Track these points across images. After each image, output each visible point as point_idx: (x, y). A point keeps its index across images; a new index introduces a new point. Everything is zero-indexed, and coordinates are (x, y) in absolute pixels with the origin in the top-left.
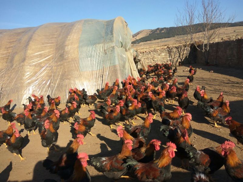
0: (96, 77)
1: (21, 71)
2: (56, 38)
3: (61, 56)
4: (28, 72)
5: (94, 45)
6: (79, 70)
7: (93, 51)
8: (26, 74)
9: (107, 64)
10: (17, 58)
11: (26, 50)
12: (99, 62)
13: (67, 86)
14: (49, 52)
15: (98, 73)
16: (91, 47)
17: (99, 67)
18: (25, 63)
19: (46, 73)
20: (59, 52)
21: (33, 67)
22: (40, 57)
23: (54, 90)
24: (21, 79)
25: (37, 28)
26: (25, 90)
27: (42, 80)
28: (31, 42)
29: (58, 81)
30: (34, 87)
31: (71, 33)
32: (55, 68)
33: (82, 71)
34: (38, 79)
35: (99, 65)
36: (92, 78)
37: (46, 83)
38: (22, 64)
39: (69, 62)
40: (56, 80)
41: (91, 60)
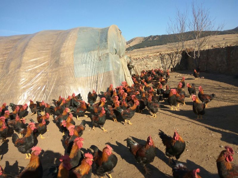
0: (91, 82)
1: (16, 78)
2: (51, 45)
3: (56, 62)
4: (23, 78)
5: (88, 52)
6: (74, 76)
7: (88, 58)
8: (22, 80)
9: (102, 70)
10: (13, 64)
11: (22, 57)
12: (94, 68)
13: (62, 92)
14: (45, 59)
15: (92, 79)
16: (86, 54)
17: (93, 73)
18: (21, 69)
19: (41, 79)
20: (54, 59)
21: (29, 73)
22: (35, 63)
23: (49, 95)
24: (17, 85)
25: (33, 35)
26: (20, 96)
27: (37, 86)
28: (27, 49)
29: (53, 87)
30: (29, 93)
31: (66, 40)
32: (51, 74)
33: (77, 77)
34: (33, 85)
35: (94, 71)
36: (86, 83)
37: (41, 89)
38: (18, 70)
39: (64, 68)
40: (51, 86)
41: (86, 67)
